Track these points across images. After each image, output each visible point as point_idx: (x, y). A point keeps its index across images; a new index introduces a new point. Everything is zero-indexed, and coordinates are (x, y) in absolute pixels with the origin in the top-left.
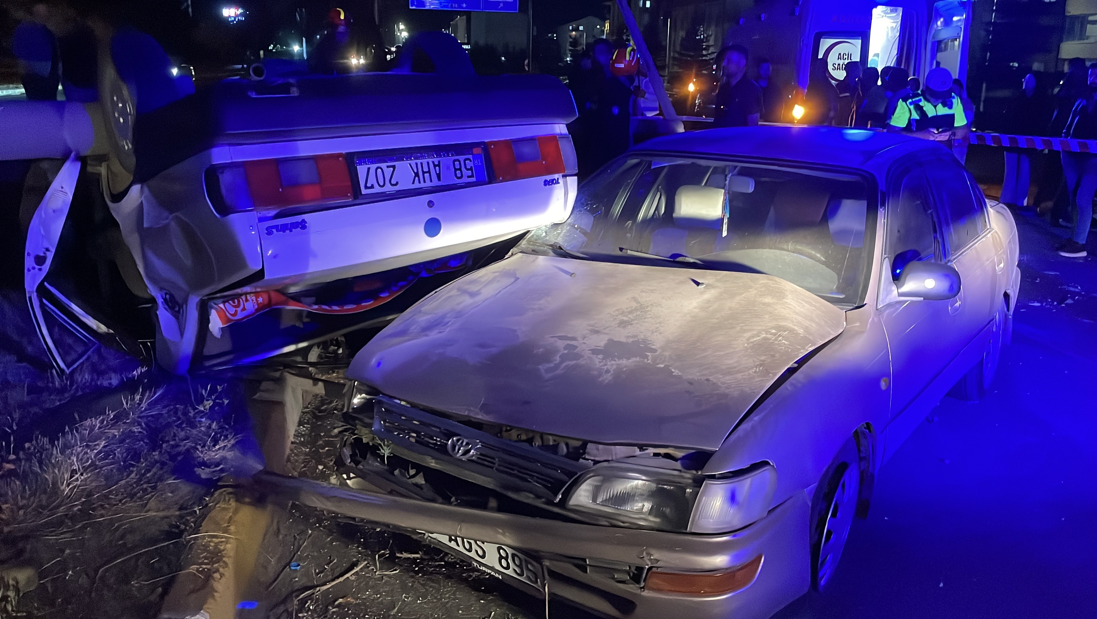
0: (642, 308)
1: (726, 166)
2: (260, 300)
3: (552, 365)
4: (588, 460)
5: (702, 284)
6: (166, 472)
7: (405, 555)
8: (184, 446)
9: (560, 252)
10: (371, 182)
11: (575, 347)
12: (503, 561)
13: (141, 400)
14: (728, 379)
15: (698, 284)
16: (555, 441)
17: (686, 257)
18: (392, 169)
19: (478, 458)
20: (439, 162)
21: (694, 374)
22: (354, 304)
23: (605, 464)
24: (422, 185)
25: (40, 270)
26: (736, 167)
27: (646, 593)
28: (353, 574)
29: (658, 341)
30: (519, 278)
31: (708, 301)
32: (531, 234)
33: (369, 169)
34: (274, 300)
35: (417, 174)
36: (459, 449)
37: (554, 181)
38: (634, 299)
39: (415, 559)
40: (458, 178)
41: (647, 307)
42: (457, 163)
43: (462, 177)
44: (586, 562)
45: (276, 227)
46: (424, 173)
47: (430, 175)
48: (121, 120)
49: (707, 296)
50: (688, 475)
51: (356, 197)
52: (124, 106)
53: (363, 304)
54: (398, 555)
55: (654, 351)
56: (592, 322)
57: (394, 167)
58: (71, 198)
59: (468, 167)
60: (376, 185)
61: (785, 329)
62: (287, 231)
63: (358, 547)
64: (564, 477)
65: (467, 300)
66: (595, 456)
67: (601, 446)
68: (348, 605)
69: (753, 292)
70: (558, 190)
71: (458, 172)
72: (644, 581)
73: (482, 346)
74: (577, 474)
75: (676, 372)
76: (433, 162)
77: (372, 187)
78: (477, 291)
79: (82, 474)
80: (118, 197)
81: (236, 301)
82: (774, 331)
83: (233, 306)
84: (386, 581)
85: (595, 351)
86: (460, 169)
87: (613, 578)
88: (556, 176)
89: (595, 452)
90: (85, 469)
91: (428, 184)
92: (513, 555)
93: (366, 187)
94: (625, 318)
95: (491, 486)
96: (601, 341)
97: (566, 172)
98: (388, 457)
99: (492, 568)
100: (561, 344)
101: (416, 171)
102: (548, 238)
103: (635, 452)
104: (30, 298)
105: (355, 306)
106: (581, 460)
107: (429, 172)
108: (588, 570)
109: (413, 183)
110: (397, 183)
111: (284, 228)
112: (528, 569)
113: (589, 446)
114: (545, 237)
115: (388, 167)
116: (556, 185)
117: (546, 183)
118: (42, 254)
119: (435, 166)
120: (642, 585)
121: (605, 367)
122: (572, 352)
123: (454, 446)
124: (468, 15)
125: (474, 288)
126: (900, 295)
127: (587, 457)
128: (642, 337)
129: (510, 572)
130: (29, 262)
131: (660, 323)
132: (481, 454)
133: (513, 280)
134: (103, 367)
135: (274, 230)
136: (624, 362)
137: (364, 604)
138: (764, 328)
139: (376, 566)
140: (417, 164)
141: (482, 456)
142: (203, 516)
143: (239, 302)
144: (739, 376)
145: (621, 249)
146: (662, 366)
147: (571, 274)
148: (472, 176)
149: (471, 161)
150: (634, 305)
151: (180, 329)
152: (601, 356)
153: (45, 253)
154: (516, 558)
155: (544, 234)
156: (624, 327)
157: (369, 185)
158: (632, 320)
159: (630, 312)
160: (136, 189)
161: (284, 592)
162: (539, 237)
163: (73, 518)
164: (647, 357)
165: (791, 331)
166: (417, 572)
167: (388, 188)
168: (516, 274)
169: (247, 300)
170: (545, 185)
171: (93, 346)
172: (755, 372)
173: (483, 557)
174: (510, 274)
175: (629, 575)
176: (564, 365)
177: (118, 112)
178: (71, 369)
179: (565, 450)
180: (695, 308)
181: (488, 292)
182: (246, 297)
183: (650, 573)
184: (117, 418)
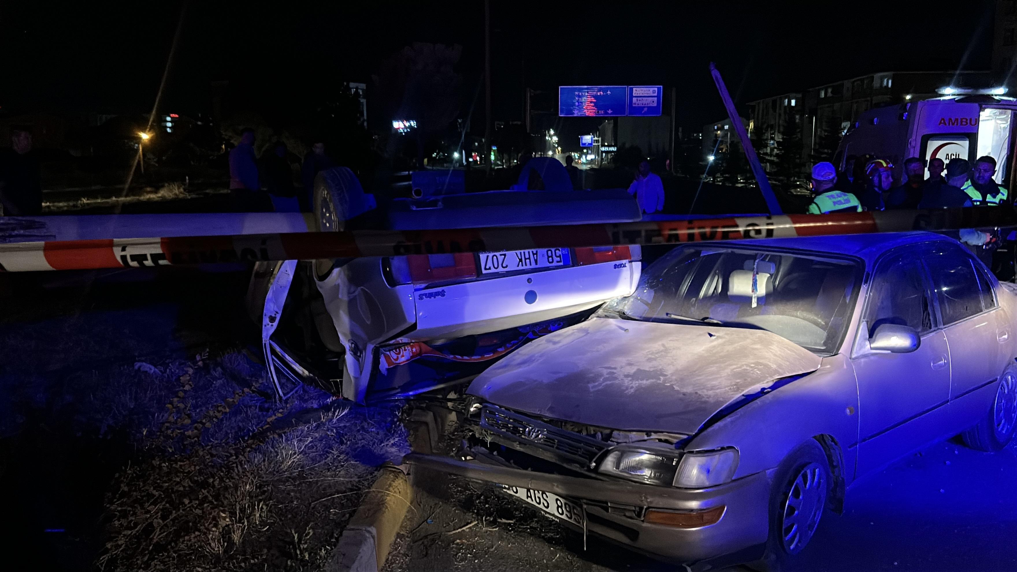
0: (666, 350)
1: (758, 253)
2: (414, 350)
3: (597, 384)
4: (613, 442)
5: (714, 336)
6: (350, 457)
7: (504, 521)
8: (361, 443)
9: (624, 316)
10: (489, 264)
11: (614, 373)
12: (560, 509)
13: (333, 416)
14: (710, 393)
15: (711, 335)
16: (594, 431)
17: (711, 318)
18: (503, 256)
19: (545, 441)
20: (537, 251)
21: (689, 390)
22: (479, 355)
23: (624, 444)
24: (524, 267)
25: (272, 325)
26: (763, 254)
27: (645, 525)
28: (468, 528)
29: (669, 370)
30: (589, 333)
31: (714, 347)
32: (606, 305)
33: (488, 256)
34: (423, 350)
35: (521, 260)
36: (533, 434)
37: (622, 265)
38: (663, 345)
39: (509, 524)
40: (550, 263)
41: (670, 350)
42: (549, 252)
43: (552, 262)
44: (608, 504)
45: (425, 295)
46: (526, 259)
47: (530, 261)
48: (328, 225)
49: (715, 343)
50: (677, 451)
51: (478, 276)
52: (330, 216)
53: (485, 356)
54: (499, 520)
55: (666, 375)
56: (630, 359)
57: (505, 255)
58: (291, 277)
59: (558, 255)
60: (492, 267)
61: (761, 364)
62: (433, 298)
63: (473, 514)
64: (597, 451)
65: (551, 346)
66: (618, 439)
67: (621, 433)
68: (463, 544)
69: (749, 341)
70: (625, 272)
71: (550, 259)
72: (644, 516)
73: (554, 373)
74: (604, 449)
75: (676, 388)
76: (533, 252)
77: (490, 269)
78: (559, 341)
79: (298, 455)
80: (323, 278)
81: (398, 350)
82: (753, 365)
83: (396, 354)
84: (489, 534)
85: (627, 376)
86: (552, 256)
87: (625, 515)
88: (624, 262)
89: (617, 436)
90: (301, 453)
91: (528, 267)
92: (565, 504)
93: (486, 269)
94: (653, 357)
95: (553, 460)
96: (632, 370)
97: (632, 259)
98: (490, 442)
99: (553, 515)
100: (605, 372)
101: (520, 258)
102: (617, 307)
103: (644, 437)
104: (265, 344)
105: (480, 357)
106: (609, 442)
107: (529, 258)
108: (610, 511)
109: (518, 266)
110: (507, 266)
111: (430, 295)
112: (575, 514)
113: (615, 433)
114: (616, 306)
115: (501, 255)
116: (623, 268)
117: (616, 266)
118: (273, 316)
119: (534, 254)
120: (642, 519)
121: (631, 385)
122: (612, 375)
123: (529, 432)
124: (616, 120)
125: (557, 339)
126: (871, 348)
127: (613, 440)
128: (660, 367)
129: (564, 517)
130: (266, 320)
131: (675, 359)
132: (547, 438)
133: (585, 334)
134: (306, 397)
135: (424, 297)
136: (644, 382)
137: (474, 544)
138: (746, 363)
139: (483, 524)
140: (521, 253)
141: (548, 439)
142: (373, 482)
143: (400, 350)
144: (718, 391)
145: (667, 314)
146: (668, 384)
147: (626, 330)
148: (560, 261)
149: (559, 251)
150: (662, 348)
151: (360, 367)
152: (630, 379)
153: (275, 315)
154: (567, 506)
155: (615, 304)
156: (650, 362)
157: (487, 267)
158: (657, 358)
159: (657, 353)
160: (336, 271)
161: (423, 534)
162: (612, 307)
163: (294, 479)
164: (660, 379)
165: (766, 366)
166: (510, 531)
167: (500, 269)
168: (588, 330)
169: (405, 350)
170: (615, 268)
171: (299, 385)
172: (730, 389)
173: (547, 507)
174: (586, 331)
175: (635, 513)
176: (605, 383)
177: (326, 219)
178: (286, 397)
179: (600, 436)
180: (703, 351)
181: (565, 341)
182: (405, 348)
183: (647, 511)
184: (318, 427)
